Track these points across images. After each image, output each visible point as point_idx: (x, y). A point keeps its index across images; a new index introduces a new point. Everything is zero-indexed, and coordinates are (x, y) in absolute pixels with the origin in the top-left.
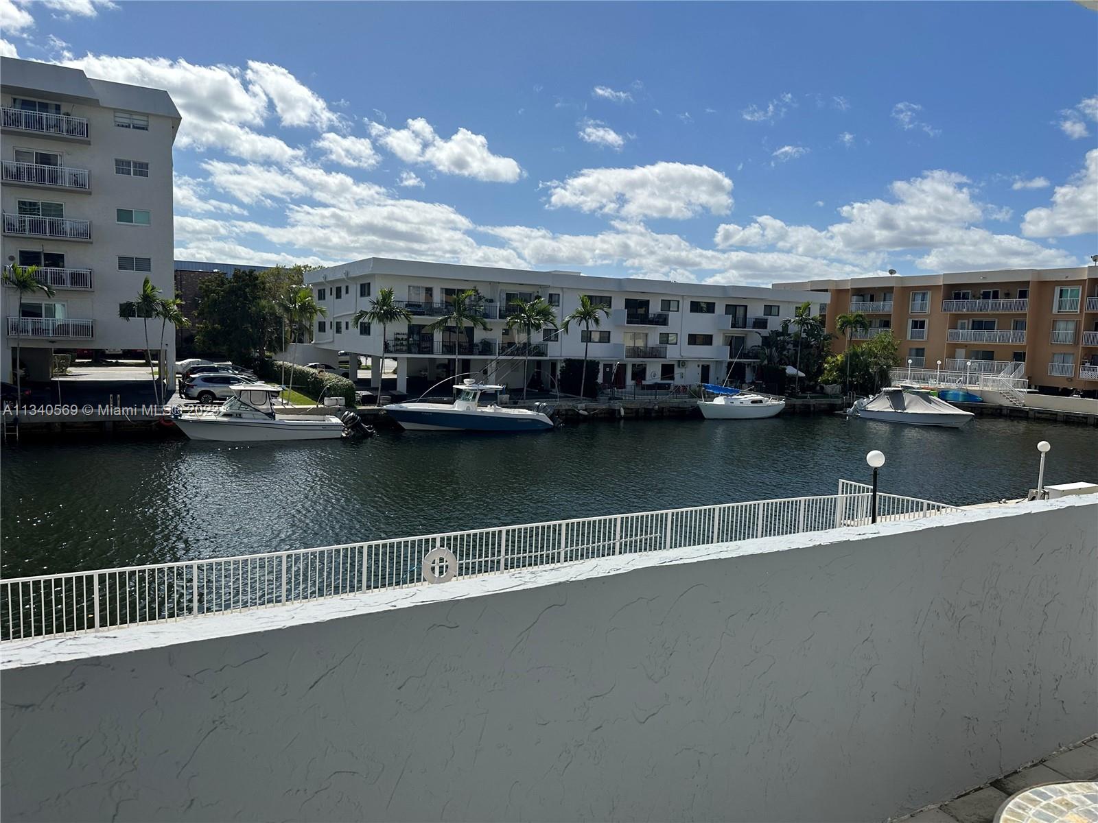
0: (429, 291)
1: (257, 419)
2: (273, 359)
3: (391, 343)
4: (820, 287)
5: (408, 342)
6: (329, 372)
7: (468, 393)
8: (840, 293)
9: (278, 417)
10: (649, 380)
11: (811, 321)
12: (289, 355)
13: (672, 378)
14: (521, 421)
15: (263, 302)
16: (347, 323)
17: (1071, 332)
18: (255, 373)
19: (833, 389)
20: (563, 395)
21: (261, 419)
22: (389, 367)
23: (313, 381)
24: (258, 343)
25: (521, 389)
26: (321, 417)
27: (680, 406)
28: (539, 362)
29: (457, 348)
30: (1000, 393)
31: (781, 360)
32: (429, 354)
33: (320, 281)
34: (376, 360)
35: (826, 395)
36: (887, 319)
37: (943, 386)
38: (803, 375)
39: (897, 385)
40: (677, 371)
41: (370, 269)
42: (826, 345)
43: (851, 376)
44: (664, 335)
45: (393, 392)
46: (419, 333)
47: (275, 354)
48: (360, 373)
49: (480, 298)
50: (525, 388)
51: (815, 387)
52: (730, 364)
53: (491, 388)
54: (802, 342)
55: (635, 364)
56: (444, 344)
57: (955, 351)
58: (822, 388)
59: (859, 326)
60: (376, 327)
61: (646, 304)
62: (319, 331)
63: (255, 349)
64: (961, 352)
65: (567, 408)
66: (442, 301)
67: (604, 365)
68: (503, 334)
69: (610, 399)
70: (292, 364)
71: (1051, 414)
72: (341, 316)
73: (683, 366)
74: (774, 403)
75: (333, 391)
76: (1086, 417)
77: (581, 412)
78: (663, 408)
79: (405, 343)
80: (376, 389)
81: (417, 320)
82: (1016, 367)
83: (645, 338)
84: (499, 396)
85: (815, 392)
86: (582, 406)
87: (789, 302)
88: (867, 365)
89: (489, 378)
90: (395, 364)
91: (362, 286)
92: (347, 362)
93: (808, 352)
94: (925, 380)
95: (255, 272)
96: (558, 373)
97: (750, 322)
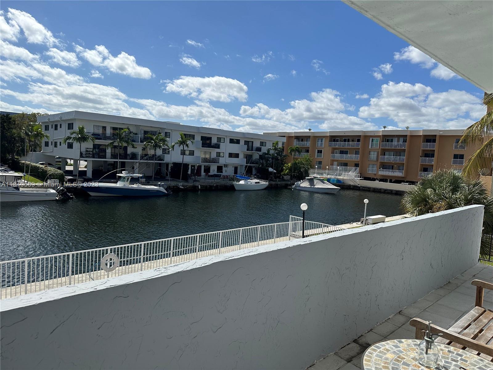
0: (104, 128)
1: (9, 190)
2: (19, 159)
3: (84, 153)
4: (282, 135)
5: (93, 153)
6: (50, 167)
7: (124, 178)
8: (290, 138)
9: (21, 189)
10: (212, 173)
11: (279, 149)
12: (28, 158)
13: (222, 172)
14: (151, 191)
15: (14, 131)
16: (60, 143)
17: (376, 156)
18: (9, 167)
19: (287, 177)
20: (172, 179)
21: (11, 190)
22: (83, 165)
23: (41, 171)
24: (11, 152)
25: (151, 176)
26: (45, 190)
27: (225, 184)
28: (160, 164)
29: (119, 156)
30: (350, 180)
31: (267, 165)
32: (104, 158)
33: (46, 121)
34: (76, 161)
35: (284, 180)
36: (308, 149)
37: (329, 177)
38: (276, 171)
39: (312, 176)
40: (224, 169)
41: (73, 116)
42: (284, 159)
43: (294, 172)
44: (219, 153)
45: (85, 177)
46: (98, 148)
47: (21, 157)
48: (67, 168)
49: (131, 133)
50: (153, 176)
51: (280, 177)
52: (246, 166)
53: (136, 176)
54: (275, 158)
55: (205, 166)
56: (112, 154)
57: (333, 163)
58: (283, 177)
59: (297, 151)
60: (76, 145)
61: (210, 139)
62: (45, 146)
63: (9, 154)
64: (335, 163)
65: (174, 185)
66: (111, 133)
67: (191, 166)
68: (142, 150)
69: (194, 181)
70: (30, 163)
71: (368, 188)
72: (58, 139)
73: (226, 167)
74: (264, 183)
75: (52, 177)
76: (381, 189)
77: (180, 187)
78: (218, 185)
79: (91, 153)
80: (76, 175)
81: (98, 142)
82: (356, 170)
83: (210, 154)
84: (140, 179)
85: (280, 179)
86: (181, 184)
87: (270, 141)
88: (300, 168)
89: (135, 171)
90: (86, 163)
91: (69, 124)
92: (60, 162)
93: (277, 162)
94: (322, 174)
95: (9, 116)
96: (170, 169)
97: (254, 148)
